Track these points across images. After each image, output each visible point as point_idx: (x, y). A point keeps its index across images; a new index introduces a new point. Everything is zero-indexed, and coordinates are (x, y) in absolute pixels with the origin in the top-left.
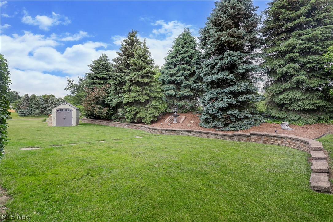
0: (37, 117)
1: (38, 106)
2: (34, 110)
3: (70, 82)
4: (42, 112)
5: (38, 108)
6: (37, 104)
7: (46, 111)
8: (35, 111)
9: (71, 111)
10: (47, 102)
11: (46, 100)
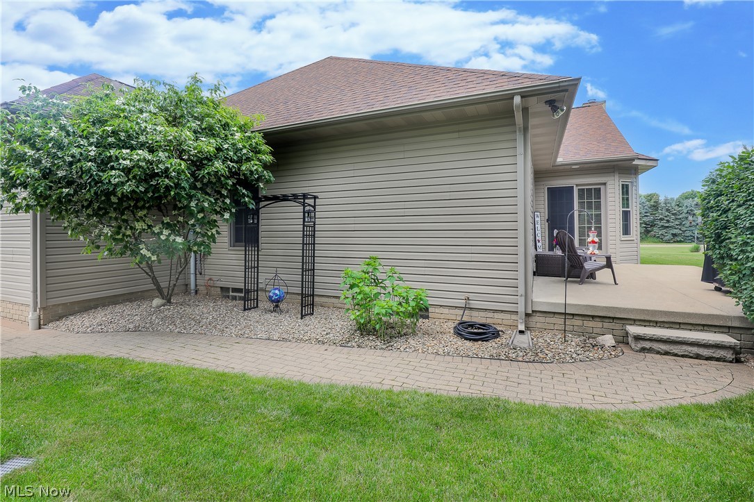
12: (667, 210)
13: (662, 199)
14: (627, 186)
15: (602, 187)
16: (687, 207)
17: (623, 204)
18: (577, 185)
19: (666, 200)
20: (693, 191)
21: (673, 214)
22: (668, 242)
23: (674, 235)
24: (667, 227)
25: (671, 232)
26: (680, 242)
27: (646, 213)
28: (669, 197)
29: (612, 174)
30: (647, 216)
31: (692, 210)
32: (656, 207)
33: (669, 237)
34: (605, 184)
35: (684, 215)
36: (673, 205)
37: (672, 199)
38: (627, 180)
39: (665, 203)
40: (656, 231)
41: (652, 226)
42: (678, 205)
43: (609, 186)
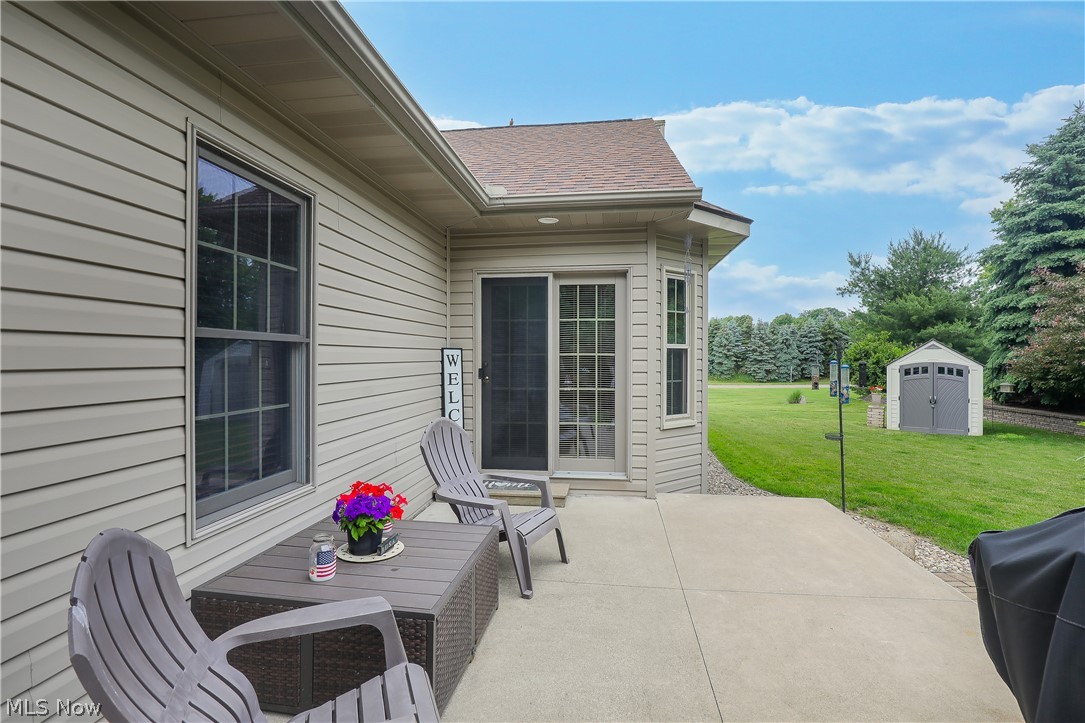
0: (727, 380)
1: (729, 350)
2: (720, 360)
3: (858, 264)
4: (738, 367)
5: (727, 357)
6: (725, 346)
7: (747, 363)
8: (721, 364)
9: (960, 373)
10: (749, 338)
11: (746, 333)
12: (761, 339)
13: (755, 323)
14: (681, 284)
15: (618, 283)
16: (782, 334)
17: (670, 331)
18: (557, 275)
19: (760, 325)
20: (787, 314)
21: (768, 344)
22: (760, 381)
23: (768, 372)
24: (761, 361)
25: (765, 367)
26: (774, 381)
27: (737, 341)
28: (764, 321)
29: (642, 248)
30: (738, 346)
31: (787, 340)
32: (748, 333)
33: (762, 374)
34: (623, 274)
35: (779, 346)
36: (768, 331)
37: (766, 324)
38: (677, 268)
39: (759, 329)
40: (749, 366)
41: (743, 359)
42: (772, 332)
43: (633, 282)
